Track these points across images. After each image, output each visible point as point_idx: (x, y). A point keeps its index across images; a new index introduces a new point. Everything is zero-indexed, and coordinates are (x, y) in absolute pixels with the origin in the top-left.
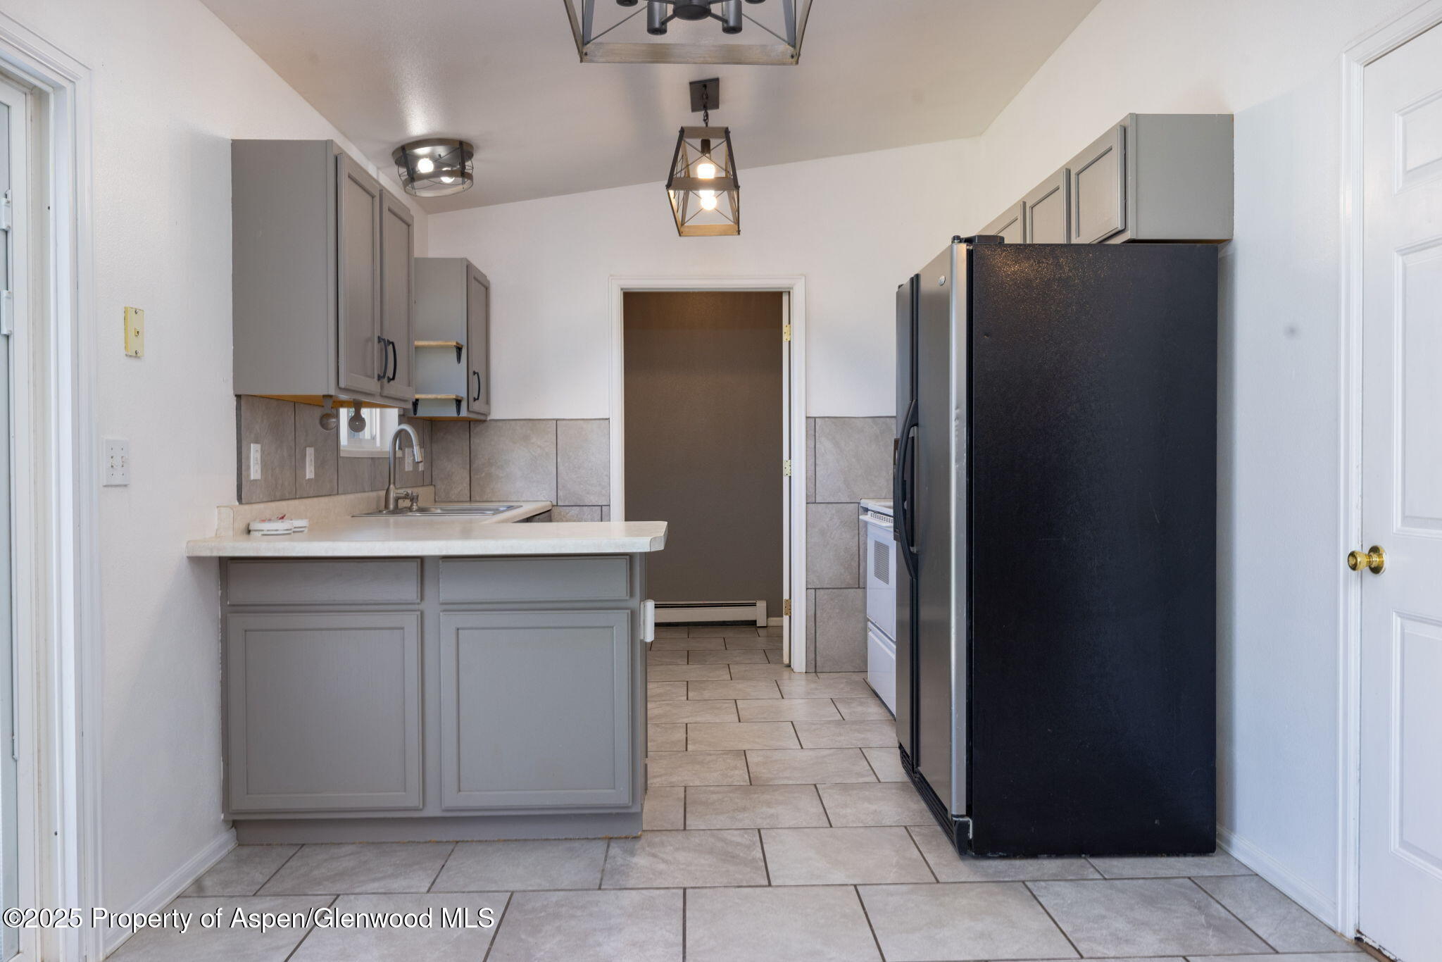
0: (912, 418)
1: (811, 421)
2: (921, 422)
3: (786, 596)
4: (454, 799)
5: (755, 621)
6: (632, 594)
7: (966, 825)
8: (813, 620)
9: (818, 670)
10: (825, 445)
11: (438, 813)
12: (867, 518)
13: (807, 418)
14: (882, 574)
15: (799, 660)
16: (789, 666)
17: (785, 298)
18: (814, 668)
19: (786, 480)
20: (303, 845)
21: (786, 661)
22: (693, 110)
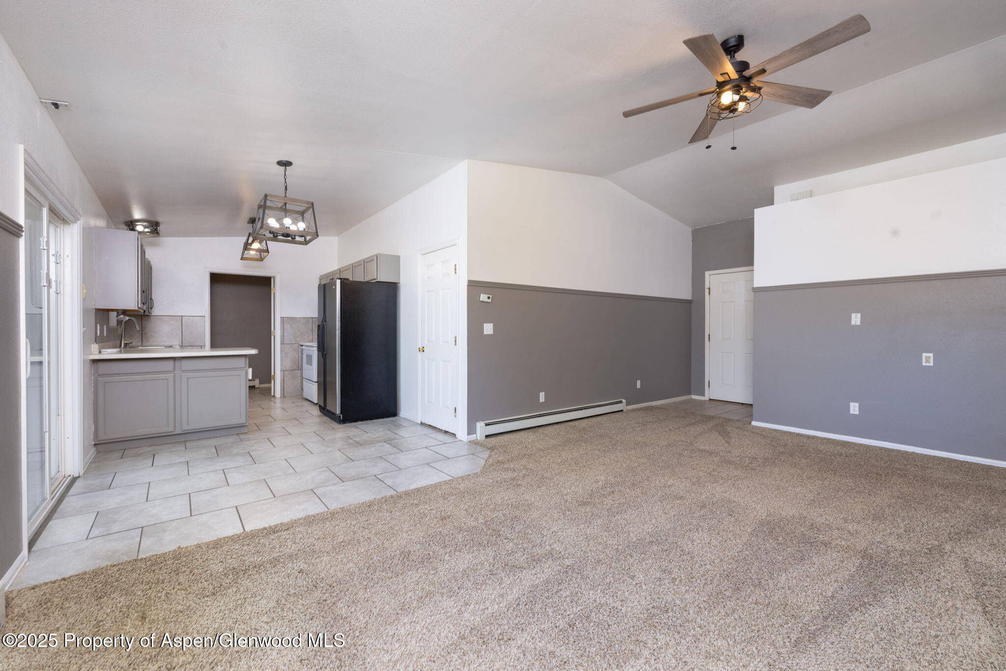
0: (324, 319)
1: (282, 319)
2: (327, 320)
3: (273, 374)
4: (186, 427)
5: (255, 386)
6: (246, 366)
7: (340, 416)
8: (283, 381)
9: (285, 396)
10: (287, 326)
11: (181, 432)
12: (304, 347)
13: (281, 317)
14: (309, 362)
15: (278, 394)
16: (274, 396)
17: (272, 279)
18: (283, 396)
19: (272, 337)
20: (125, 449)
21: (273, 394)
22: (248, 223)
